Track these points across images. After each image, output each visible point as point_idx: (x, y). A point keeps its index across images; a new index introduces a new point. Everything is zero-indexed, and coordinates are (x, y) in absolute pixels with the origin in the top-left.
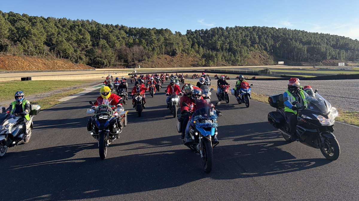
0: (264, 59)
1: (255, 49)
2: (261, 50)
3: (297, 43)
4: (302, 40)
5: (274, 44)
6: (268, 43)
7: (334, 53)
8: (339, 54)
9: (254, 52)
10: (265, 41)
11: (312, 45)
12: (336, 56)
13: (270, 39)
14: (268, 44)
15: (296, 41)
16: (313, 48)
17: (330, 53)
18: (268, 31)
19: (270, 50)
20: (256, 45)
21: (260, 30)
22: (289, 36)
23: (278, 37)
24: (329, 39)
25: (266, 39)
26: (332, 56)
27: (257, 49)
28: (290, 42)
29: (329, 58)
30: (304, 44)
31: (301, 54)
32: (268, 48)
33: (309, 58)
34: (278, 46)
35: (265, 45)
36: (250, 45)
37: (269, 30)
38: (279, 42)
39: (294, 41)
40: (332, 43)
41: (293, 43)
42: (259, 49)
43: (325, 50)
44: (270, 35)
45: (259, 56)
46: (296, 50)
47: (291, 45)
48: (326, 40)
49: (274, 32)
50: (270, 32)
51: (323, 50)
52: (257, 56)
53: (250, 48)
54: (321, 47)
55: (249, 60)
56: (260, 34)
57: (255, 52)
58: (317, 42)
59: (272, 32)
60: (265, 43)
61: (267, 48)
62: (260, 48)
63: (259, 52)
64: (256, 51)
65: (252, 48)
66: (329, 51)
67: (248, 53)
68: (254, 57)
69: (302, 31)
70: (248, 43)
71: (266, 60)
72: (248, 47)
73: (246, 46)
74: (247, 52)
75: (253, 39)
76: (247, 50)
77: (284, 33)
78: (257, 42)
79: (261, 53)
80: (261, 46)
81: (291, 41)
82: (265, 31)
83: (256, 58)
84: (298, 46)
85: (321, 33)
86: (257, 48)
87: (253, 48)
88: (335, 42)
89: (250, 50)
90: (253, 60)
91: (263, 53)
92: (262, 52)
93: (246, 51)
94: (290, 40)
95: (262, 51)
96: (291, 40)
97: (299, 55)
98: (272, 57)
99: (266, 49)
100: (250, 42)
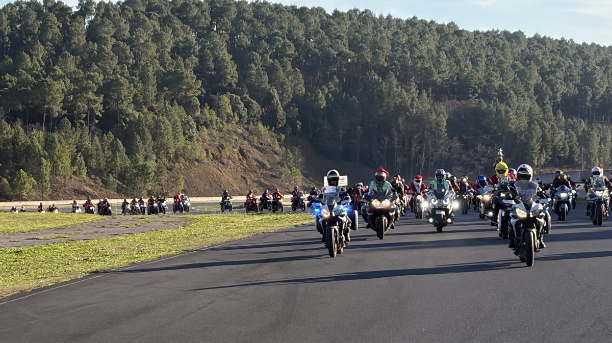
0: (262, 165)
1: (222, 117)
2: (248, 123)
3: (408, 91)
4: (431, 74)
5: (305, 96)
6: (280, 86)
7: (560, 137)
8: (584, 140)
9: (215, 133)
10: (266, 78)
11: (473, 102)
12: (572, 152)
13: (289, 67)
14: (280, 95)
15: (404, 80)
16: (477, 113)
17: (544, 136)
18: (281, 28)
19: (290, 122)
20: (225, 100)
21: (245, 24)
22: (374, 53)
23: (327, 59)
24: (553, 73)
25: (271, 70)
26: (554, 150)
27: (228, 115)
28: (378, 84)
29: (543, 160)
30: (440, 93)
31: (421, 141)
32: (281, 111)
33: (459, 159)
34: (323, 104)
35: (266, 101)
36: (199, 97)
37: (286, 25)
38: (331, 85)
39: (395, 82)
40: (562, 89)
41: (391, 87)
42: (240, 116)
43: (524, 122)
44: (291, 51)
45: (241, 151)
46: (400, 120)
47: (381, 96)
48: (535, 78)
49: (308, 37)
50: (290, 31)
51: (517, 122)
52: (227, 152)
53: (198, 114)
54: (507, 112)
55: (196, 169)
56: (246, 41)
57: (220, 130)
58: (497, 83)
59: (300, 34)
60: (268, 87)
61: (274, 111)
62: (244, 113)
63: (240, 131)
64: (227, 127)
65: (209, 114)
66: (542, 127)
67: (190, 138)
68: (217, 154)
69: (440, 29)
70: (191, 88)
71: (271, 169)
72: (187, 106)
73: (179, 105)
74: (185, 134)
75: (212, 66)
76: (185, 124)
77: (355, 39)
78: (230, 85)
79: (246, 134)
80: (248, 105)
81: (384, 78)
82: (267, 27)
83: (225, 161)
84: (412, 105)
85: (536, 38)
86: (229, 110)
87: (214, 112)
88: (576, 86)
89: (197, 121)
90: (213, 167)
91: (258, 134)
92: (251, 133)
93: (180, 130)
94: (376, 77)
95: (251, 126)
96: (383, 73)
97: (415, 148)
98: (295, 156)
99: (269, 120)
100: (200, 82)
